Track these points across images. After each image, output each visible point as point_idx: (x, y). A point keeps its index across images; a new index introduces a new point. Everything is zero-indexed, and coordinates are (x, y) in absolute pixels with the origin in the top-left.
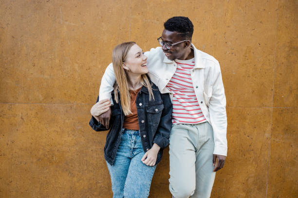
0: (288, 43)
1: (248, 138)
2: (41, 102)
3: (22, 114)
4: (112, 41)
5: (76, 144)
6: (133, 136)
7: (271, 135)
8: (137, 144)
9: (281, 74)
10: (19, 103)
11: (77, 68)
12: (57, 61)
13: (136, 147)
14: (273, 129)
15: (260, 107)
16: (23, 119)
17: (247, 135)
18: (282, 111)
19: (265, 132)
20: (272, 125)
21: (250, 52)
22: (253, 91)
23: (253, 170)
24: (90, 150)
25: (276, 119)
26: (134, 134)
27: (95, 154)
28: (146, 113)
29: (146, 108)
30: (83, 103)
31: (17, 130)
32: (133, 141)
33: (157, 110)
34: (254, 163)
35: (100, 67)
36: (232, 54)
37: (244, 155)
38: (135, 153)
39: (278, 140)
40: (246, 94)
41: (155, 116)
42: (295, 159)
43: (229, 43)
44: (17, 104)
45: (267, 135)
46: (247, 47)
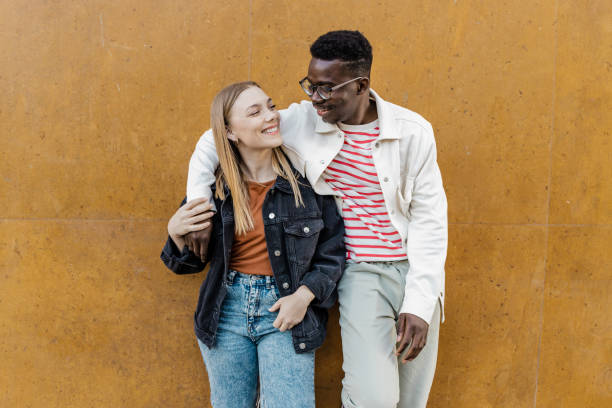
0: (579, 91)
1: (497, 288)
2: (57, 216)
3: (16, 241)
4: (212, 83)
5: (133, 306)
6: (253, 289)
7: (545, 282)
8: (262, 308)
9: (564, 155)
10: (9, 218)
11: (135, 141)
12: (93, 127)
13: (259, 313)
14: (549, 271)
15: (522, 224)
16: (18, 253)
17: (495, 283)
18: (566, 232)
19: (531, 276)
20: (547, 261)
21: (502, 108)
22: (509, 191)
23: (510, 357)
24: (165, 318)
25: (555, 250)
27: (175, 327)
28: (284, 236)
30: (148, 218)
31: (7, 277)
32: (253, 301)
33: (306, 230)
34: (510, 341)
35: (185, 139)
36: (465, 112)
37: (491, 325)
39: (558, 292)
40: (494, 197)
41: (303, 242)
42: (592, 330)
43: (459, 90)
44: (6, 220)
45: (537, 282)
46: (496, 98)
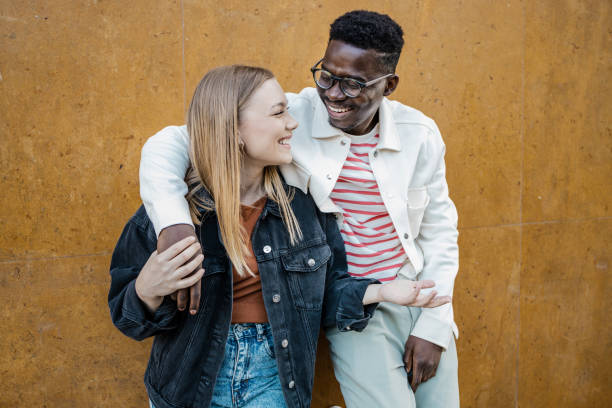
0: (546, 75)
1: (474, 299)
4: (133, 69)
5: (39, 378)
6: (241, 344)
7: (521, 288)
8: (251, 368)
9: (535, 147)
11: (29, 150)
14: (523, 275)
15: (497, 225)
17: (472, 294)
18: (539, 230)
19: (507, 282)
20: (522, 264)
21: (472, 96)
22: (482, 190)
23: (489, 374)
24: (84, 388)
25: (529, 250)
26: (244, 339)
27: (100, 397)
28: (285, 274)
29: (282, 261)
30: (54, 255)
32: (242, 360)
33: (311, 262)
34: (489, 357)
35: (100, 144)
36: (436, 101)
37: (469, 342)
38: (247, 396)
39: (532, 297)
40: (468, 197)
41: (309, 279)
42: (566, 334)
43: (429, 76)
45: (513, 288)
46: (467, 85)
